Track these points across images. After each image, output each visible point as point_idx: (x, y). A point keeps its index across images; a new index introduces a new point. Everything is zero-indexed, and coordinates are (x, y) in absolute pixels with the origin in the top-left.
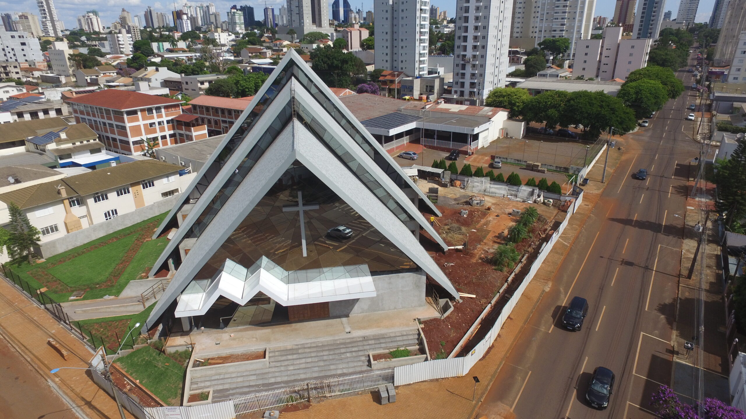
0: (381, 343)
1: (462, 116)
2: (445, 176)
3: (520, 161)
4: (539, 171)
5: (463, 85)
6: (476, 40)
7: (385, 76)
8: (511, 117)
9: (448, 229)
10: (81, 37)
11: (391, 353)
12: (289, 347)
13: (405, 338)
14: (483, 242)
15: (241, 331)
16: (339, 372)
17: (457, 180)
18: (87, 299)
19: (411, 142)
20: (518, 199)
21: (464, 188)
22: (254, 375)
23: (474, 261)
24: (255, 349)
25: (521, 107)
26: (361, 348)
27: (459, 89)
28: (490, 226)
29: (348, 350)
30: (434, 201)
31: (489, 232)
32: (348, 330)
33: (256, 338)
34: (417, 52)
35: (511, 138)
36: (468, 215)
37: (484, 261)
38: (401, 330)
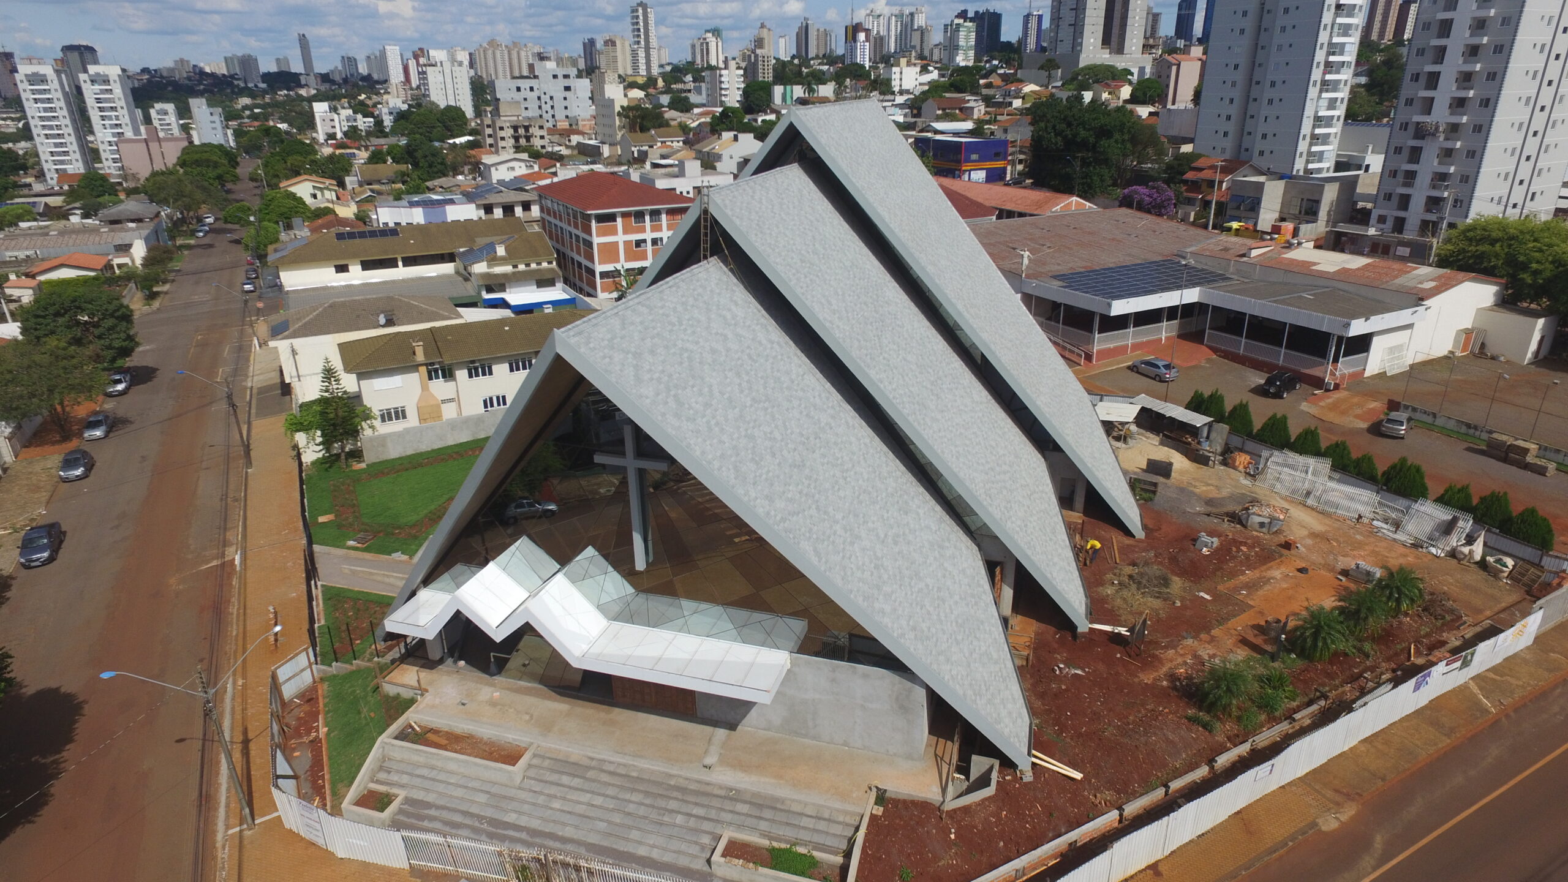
0: (761, 818)
1: (1341, 285)
2: (1213, 435)
3: (1476, 428)
4: (1527, 467)
5: (1404, 202)
6: (1466, 84)
7: (1201, 170)
8: (1507, 302)
9: (1130, 577)
10: (685, 75)
11: (772, 851)
12: (573, 759)
13: (822, 826)
14: (1208, 633)
15: (519, 691)
16: (642, 851)
17: (1241, 450)
18: (369, 552)
19: (1183, 336)
20: (1400, 536)
21: (1253, 476)
22: (488, 792)
23: (1147, 678)
24: (514, 740)
25: (1547, 274)
26: (713, 814)
27: (1392, 213)
28: (1260, 593)
29: (685, 808)
30: (1146, 495)
31: (1244, 607)
32: (708, 761)
33: (532, 716)
34: (1309, 112)
35: (1493, 358)
36: (1215, 553)
37: (1175, 688)
38: (822, 802)
